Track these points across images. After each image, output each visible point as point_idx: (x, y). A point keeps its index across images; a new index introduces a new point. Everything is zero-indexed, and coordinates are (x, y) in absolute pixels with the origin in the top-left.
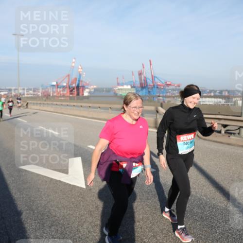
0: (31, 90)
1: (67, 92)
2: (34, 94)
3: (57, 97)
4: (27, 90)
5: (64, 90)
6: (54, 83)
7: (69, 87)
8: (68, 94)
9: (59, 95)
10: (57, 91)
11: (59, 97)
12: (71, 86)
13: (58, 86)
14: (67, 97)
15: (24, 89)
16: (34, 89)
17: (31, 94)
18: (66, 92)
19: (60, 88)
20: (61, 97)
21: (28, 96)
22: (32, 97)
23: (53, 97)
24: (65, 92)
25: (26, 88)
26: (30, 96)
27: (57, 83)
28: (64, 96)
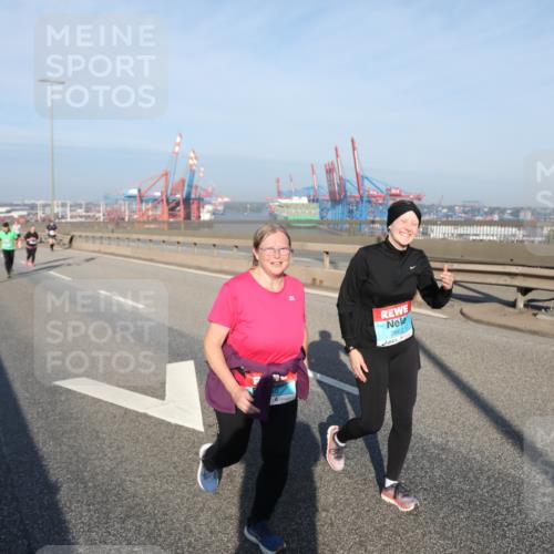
0: (80, 206)
1: (163, 212)
2: (87, 217)
3: (139, 222)
4: (71, 206)
5: (155, 207)
6: (134, 192)
7: (167, 200)
8: (165, 217)
9: (145, 218)
10: (140, 210)
11: (144, 222)
12: (171, 199)
13: (141, 198)
14: (164, 222)
15: (64, 205)
16: (87, 204)
17: (81, 217)
18: (161, 212)
19: (147, 202)
20: (149, 222)
21: (74, 220)
22: (81, 223)
23: (132, 222)
24: (159, 213)
25: (69, 203)
26: (79, 220)
27: (139, 191)
28: (155, 220)
